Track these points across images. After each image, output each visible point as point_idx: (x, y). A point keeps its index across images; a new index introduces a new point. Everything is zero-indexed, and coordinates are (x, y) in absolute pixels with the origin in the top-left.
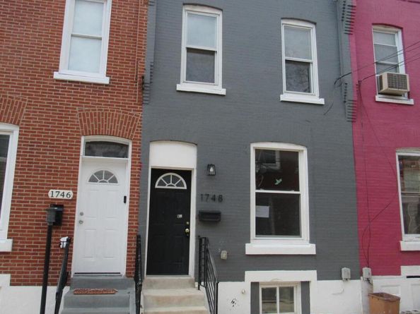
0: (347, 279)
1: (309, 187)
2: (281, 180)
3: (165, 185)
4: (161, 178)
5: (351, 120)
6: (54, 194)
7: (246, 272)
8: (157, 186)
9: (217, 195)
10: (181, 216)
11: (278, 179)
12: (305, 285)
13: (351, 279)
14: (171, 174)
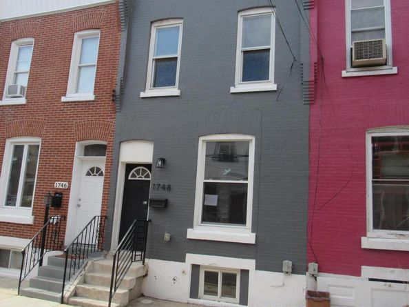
0: (287, 273)
1: (254, 176)
2: (229, 170)
3: (136, 177)
4: (133, 171)
5: (308, 103)
6: (58, 185)
7: (187, 255)
8: (129, 178)
9: (166, 184)
10: (146, 203)
11: (227, 169)
12: (245, 273)
13: (292, 273)
14: (141, 168)
